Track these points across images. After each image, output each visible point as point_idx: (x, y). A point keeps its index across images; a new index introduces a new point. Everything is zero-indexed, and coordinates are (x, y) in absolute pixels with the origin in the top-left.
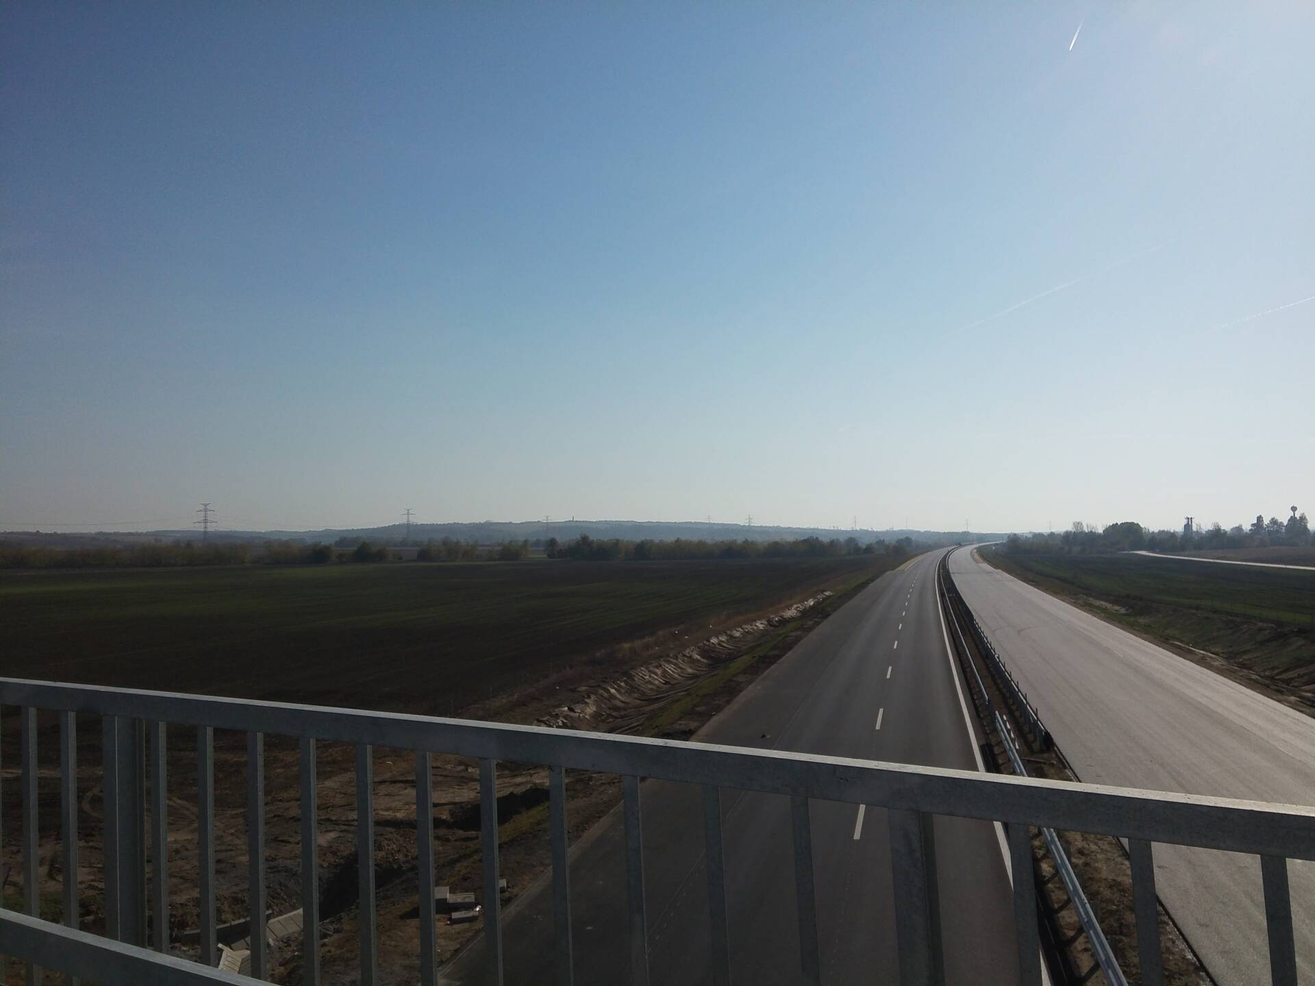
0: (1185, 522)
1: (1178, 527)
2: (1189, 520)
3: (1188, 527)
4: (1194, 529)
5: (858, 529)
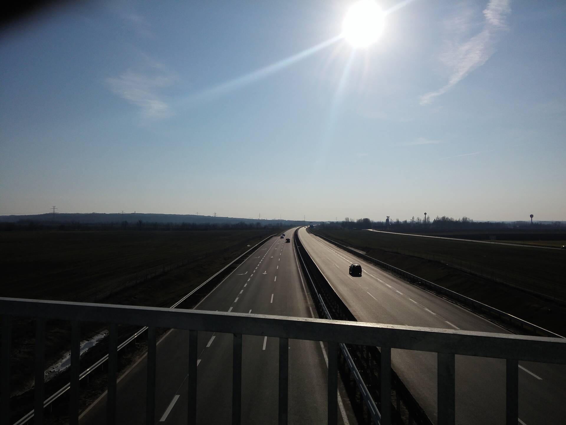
0: (386, 218)
1: (384, 220)
2: (388, 217)
3: (387, 220)
4: (390, 221)
5: (261, 219)
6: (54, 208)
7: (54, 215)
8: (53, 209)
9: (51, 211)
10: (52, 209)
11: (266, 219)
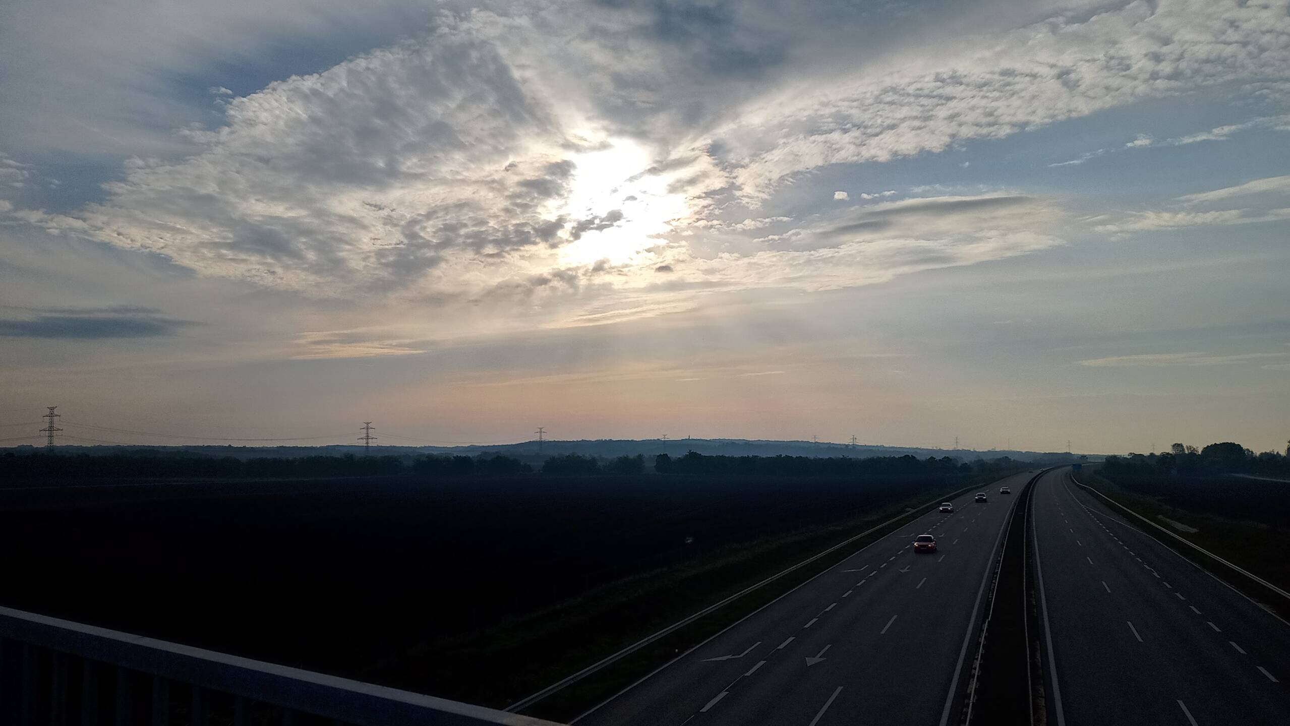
6: (541, 432)
7: (541, 443)
8: (539, 434)
9: (536, 438)
10: (538, 432)
11: (972, 450)
